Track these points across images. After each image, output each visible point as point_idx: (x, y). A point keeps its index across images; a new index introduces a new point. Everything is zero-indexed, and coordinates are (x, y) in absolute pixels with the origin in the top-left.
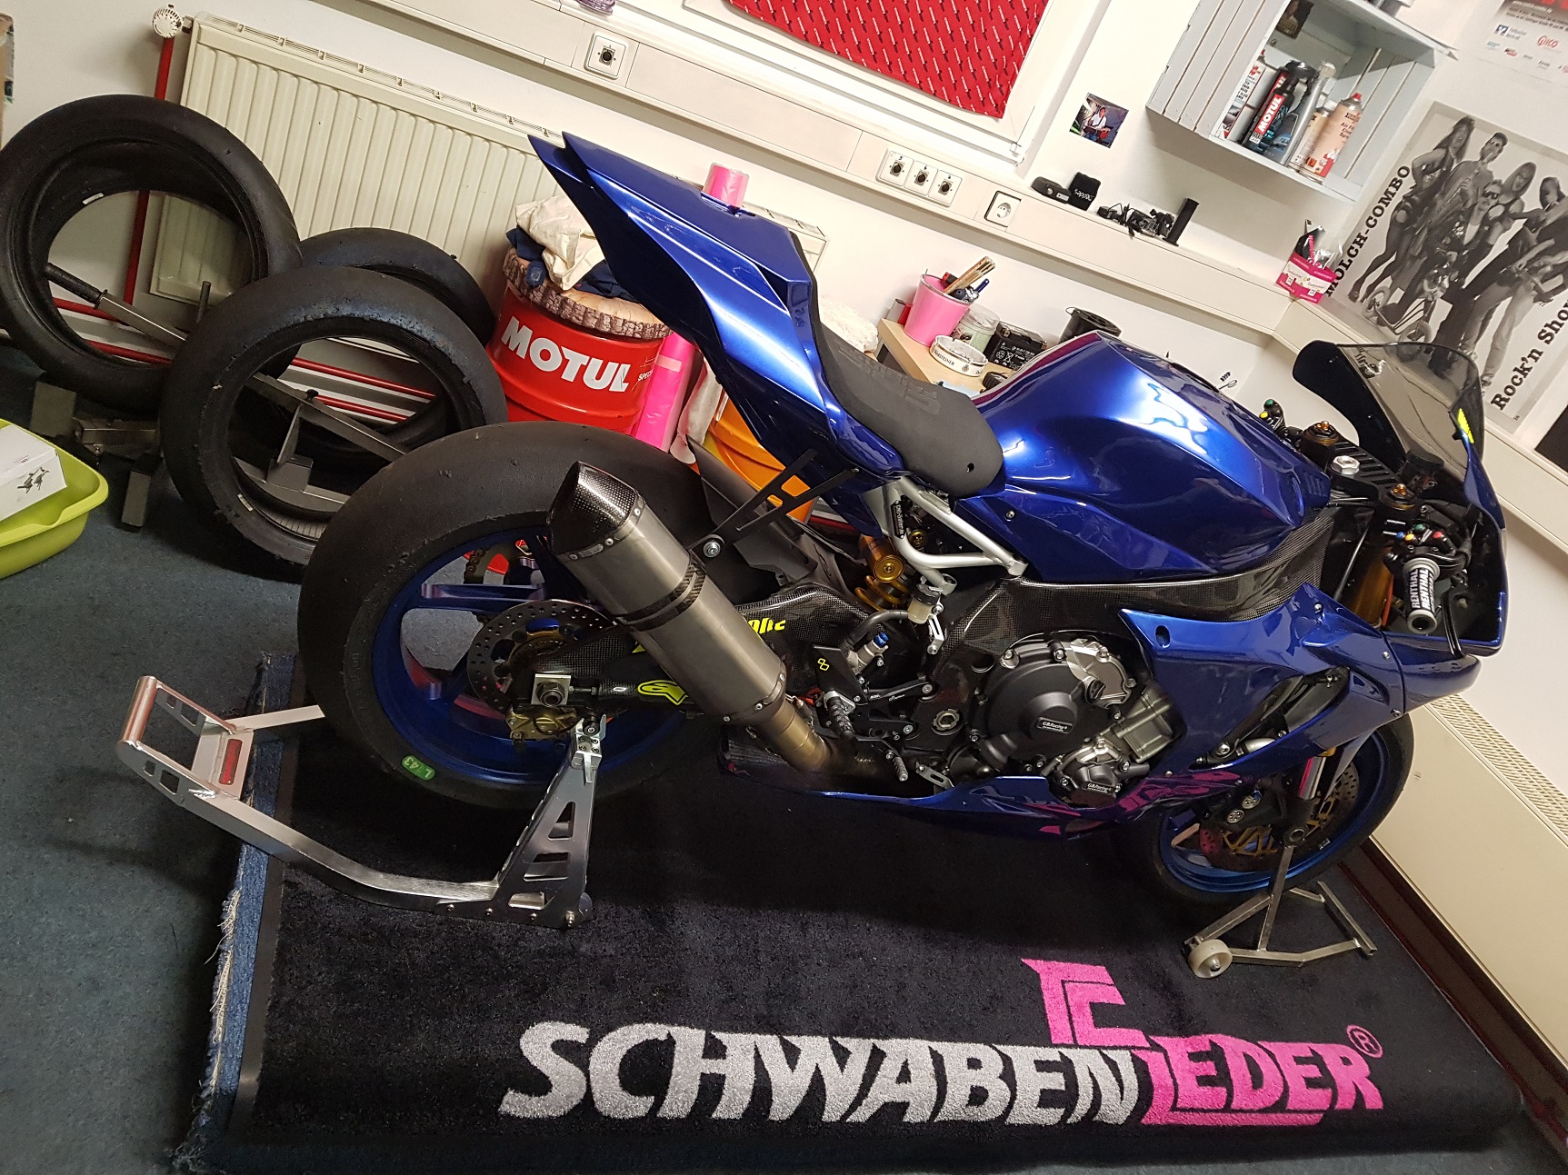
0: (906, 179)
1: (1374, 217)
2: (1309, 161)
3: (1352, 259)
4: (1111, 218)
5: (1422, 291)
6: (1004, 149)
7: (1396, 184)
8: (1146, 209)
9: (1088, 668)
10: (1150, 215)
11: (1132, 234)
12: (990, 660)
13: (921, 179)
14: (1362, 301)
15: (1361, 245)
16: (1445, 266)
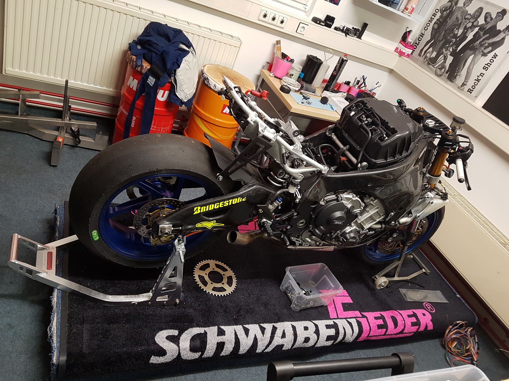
0: (269, 19)
1: (427, 27)
2: (406, 9)
3: (419, 42)
4: (339, 31)
5: (443, 53)
6: (301, 7)
7: (434, 15)
8: (351, 27)
9: (349, 202)
10: (352, 29)
11: (346, 36)
12: (317, 203)
13: (274, 19)
14: (423, 56)
15: (423, 37)
16: (451, 44)
